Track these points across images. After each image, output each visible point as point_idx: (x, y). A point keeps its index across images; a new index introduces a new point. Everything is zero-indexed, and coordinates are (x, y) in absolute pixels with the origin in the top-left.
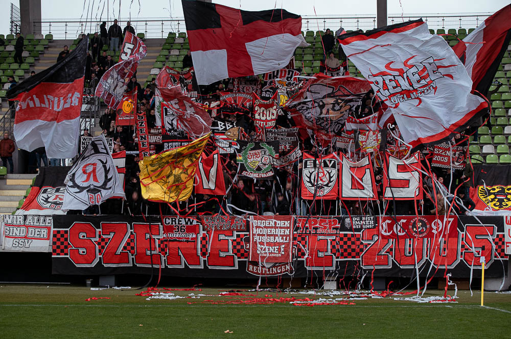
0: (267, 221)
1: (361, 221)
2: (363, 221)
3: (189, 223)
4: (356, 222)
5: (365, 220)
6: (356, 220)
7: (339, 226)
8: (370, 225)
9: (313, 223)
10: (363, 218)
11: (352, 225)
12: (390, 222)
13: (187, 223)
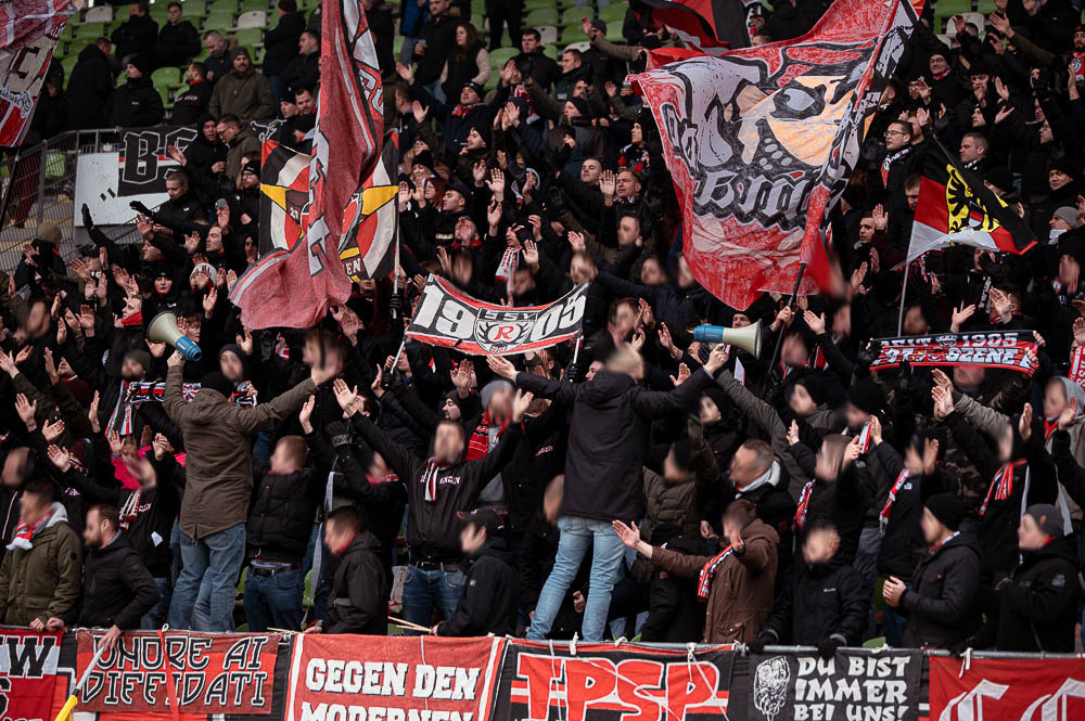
0: (370, 666)
1: (842, 683)
2: (850, 681)
3: (27, 666)
4: (814, 683)
5: (863, 678)
6: (815, 674)
7: (724, 702)
8: (884, 705)
9: (590, 682)
10: (855, 666)
11: (791, 701)
12: (996, 691)
13: (17, 668)
